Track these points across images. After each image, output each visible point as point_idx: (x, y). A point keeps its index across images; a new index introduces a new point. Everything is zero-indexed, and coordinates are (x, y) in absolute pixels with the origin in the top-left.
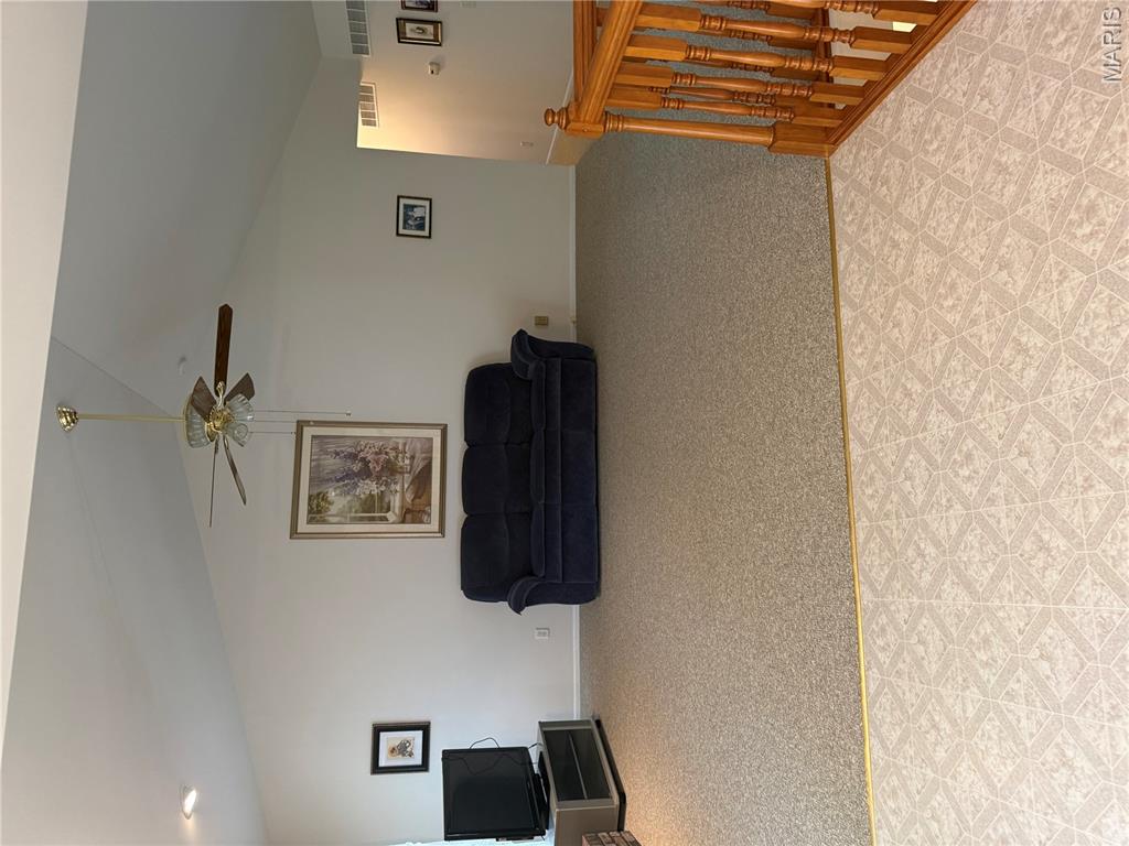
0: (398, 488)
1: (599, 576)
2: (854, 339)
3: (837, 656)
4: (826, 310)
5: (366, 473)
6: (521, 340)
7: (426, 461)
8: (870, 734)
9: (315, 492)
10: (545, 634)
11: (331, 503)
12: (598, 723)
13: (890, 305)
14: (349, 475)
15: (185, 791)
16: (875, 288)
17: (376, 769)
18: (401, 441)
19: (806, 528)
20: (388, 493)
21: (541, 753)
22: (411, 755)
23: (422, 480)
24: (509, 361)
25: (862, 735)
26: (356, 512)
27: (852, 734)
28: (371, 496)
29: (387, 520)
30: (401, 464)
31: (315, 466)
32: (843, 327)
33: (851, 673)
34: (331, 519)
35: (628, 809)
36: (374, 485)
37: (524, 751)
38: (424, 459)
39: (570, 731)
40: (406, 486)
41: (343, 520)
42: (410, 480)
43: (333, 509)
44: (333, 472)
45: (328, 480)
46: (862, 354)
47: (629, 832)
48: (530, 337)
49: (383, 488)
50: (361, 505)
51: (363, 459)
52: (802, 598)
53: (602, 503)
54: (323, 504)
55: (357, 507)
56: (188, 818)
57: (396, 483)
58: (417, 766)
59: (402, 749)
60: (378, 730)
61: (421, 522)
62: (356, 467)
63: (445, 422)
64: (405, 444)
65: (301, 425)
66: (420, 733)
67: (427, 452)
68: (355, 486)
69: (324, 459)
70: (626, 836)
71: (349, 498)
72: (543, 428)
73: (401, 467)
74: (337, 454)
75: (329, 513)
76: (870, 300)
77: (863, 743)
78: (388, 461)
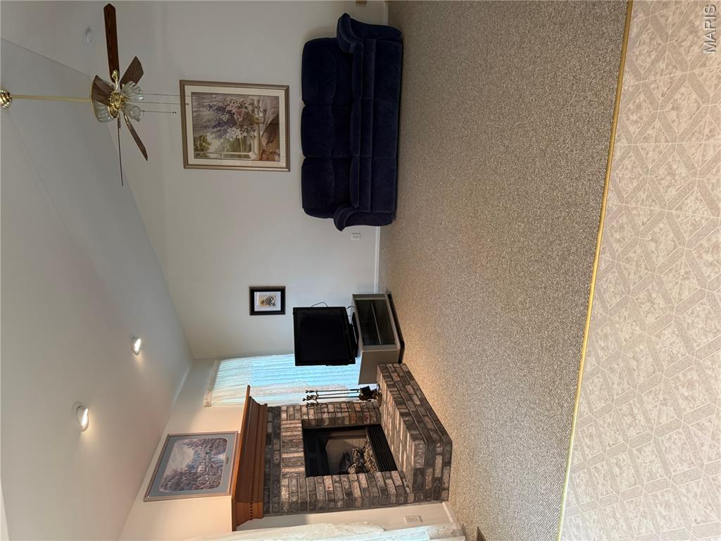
0: (256, 134)
1: (396, 209)
2: (631, 106)
3: (566, 337)
4: (610, 71)
5: (232, 122)
6: (346, 22)
7: (274, 115)
8: (581, 395)
9: (198, 135)
10: (357, 237)
11: (209, 144)
12: (390, 296)
13: (674, 87)
14: (219, 124)
15: (134, 339)
16: (663, 66)
17: (253, 312)
18: (256, 99)
19: (558, 242)
20: (248, 138)
21: (354, 313)
22: (274, 305)
23: (273, 128)
24: (335, 36)
25: (575, 394)
26: (228, 151)
27: (568, 390)
28: (237, 140)
29: (250, 158)
30: (257, 116)
31: (197, 117)
32: (623, 91)
33: (574, 353)
34: (211, 156)
35: (405, 352)
36: (238, 132)
37: (343, 309)
38: (273, 114)
39: (372, 300)
40: (261, 133)
41: (219, 157)
42: (264, 127)
43: (212, 148)
44: (209, 121)
45: (205, 127)
46: (636, 122)
47: (405, 364)
48: (352, 19)
49: (245, 134)
50: (230, 145)
51: (229, 112)
52: (545, 288)
53: (400, 158)
54: (204, 144)
55: (228, 148)
56: (138, 354)
57: (254, 131)
58: (278, 311)
59: (269, 301)
60: (253, 291)
61: (274, 160)
62: (225, 117)
63: (287, 84)
64: (259, 101)
65: (183, 84)
66: (279, 293)
67: (275, 108)
68: (225, 132)
69: (203, 111)
70: (404, 367)
71: (222, 140)
72: (361, 98)
73: (257, 119)
74: (211, 107)
75: (209, 151)
76: (655, 76)
77: (575, 399)
78: (247, 114)
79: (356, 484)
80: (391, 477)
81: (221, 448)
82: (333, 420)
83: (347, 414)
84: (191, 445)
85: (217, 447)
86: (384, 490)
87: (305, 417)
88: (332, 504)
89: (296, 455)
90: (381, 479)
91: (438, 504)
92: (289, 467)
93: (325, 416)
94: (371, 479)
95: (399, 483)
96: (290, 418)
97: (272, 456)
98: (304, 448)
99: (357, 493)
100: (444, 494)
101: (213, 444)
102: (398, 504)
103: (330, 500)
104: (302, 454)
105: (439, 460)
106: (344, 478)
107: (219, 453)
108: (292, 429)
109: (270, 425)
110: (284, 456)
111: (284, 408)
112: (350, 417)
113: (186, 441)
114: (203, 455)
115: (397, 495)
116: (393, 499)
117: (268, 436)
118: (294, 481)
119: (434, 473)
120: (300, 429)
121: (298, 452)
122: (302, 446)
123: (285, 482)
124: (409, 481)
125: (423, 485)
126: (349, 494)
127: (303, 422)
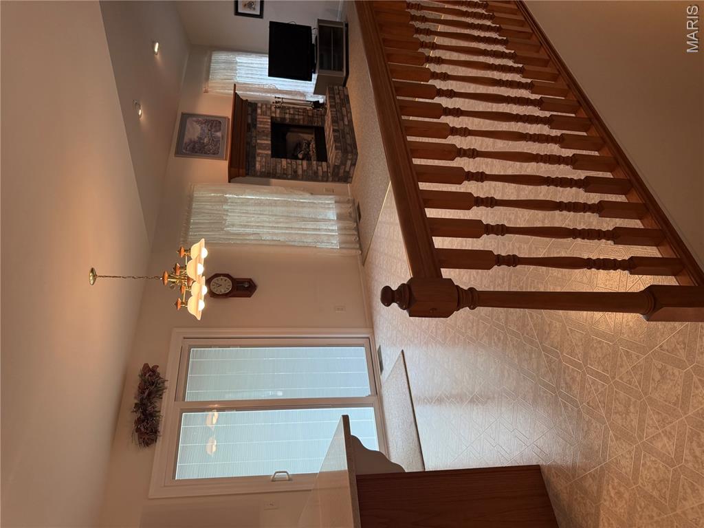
12: (347, 25)
15: (153, 43)
17: (237, 13)
21: (317, 35)
22: (254, 9)
35: (349, 80)
39: (333, 27)
47: (347, 88)
58: (258, 16)
59: (250, 5)
70: (345, 90)
79: (300, 167)
80: (321, 166)
81: (218, 128)
82: (292, 120)
83: (302, 117)
84: (198, 122)
85: (215, 126)
86: (316, 173)
87: (274, 115)
88: (285, 176)
89: (266, 142)
90: (315, 166)
91: (345, 184)
92: (261, 149)
93: (287, 116)
94: (309, 165)
95: (325, 170)
96: (264, 113)
97: (251, 141)
98: (272, 138)
99: (300, 172)
100: (350, 180)
101: (212, 124)
102: (322, 181)
103: (284, 174)
104: (269, 142)
105: (349, 163)
106: (294, 162)
107: (217, 131)
108: (264, 123)
109: (250, 117)
110: (258, 141)
111: (259, 105)
112: (304, 119)
113: (194, 119)
114: (206, 131)
115: (323, 177)
116: (320, 178)
117: (248, 125)
118: (264, 159)
119: (345, 168)
120: (270, 124)
121: (267, 140)
122: (270, 136)
123: (258, 159)
124: (331, 170)
125: (338, 173)
126: (296, 172)
127: (272, 118)
